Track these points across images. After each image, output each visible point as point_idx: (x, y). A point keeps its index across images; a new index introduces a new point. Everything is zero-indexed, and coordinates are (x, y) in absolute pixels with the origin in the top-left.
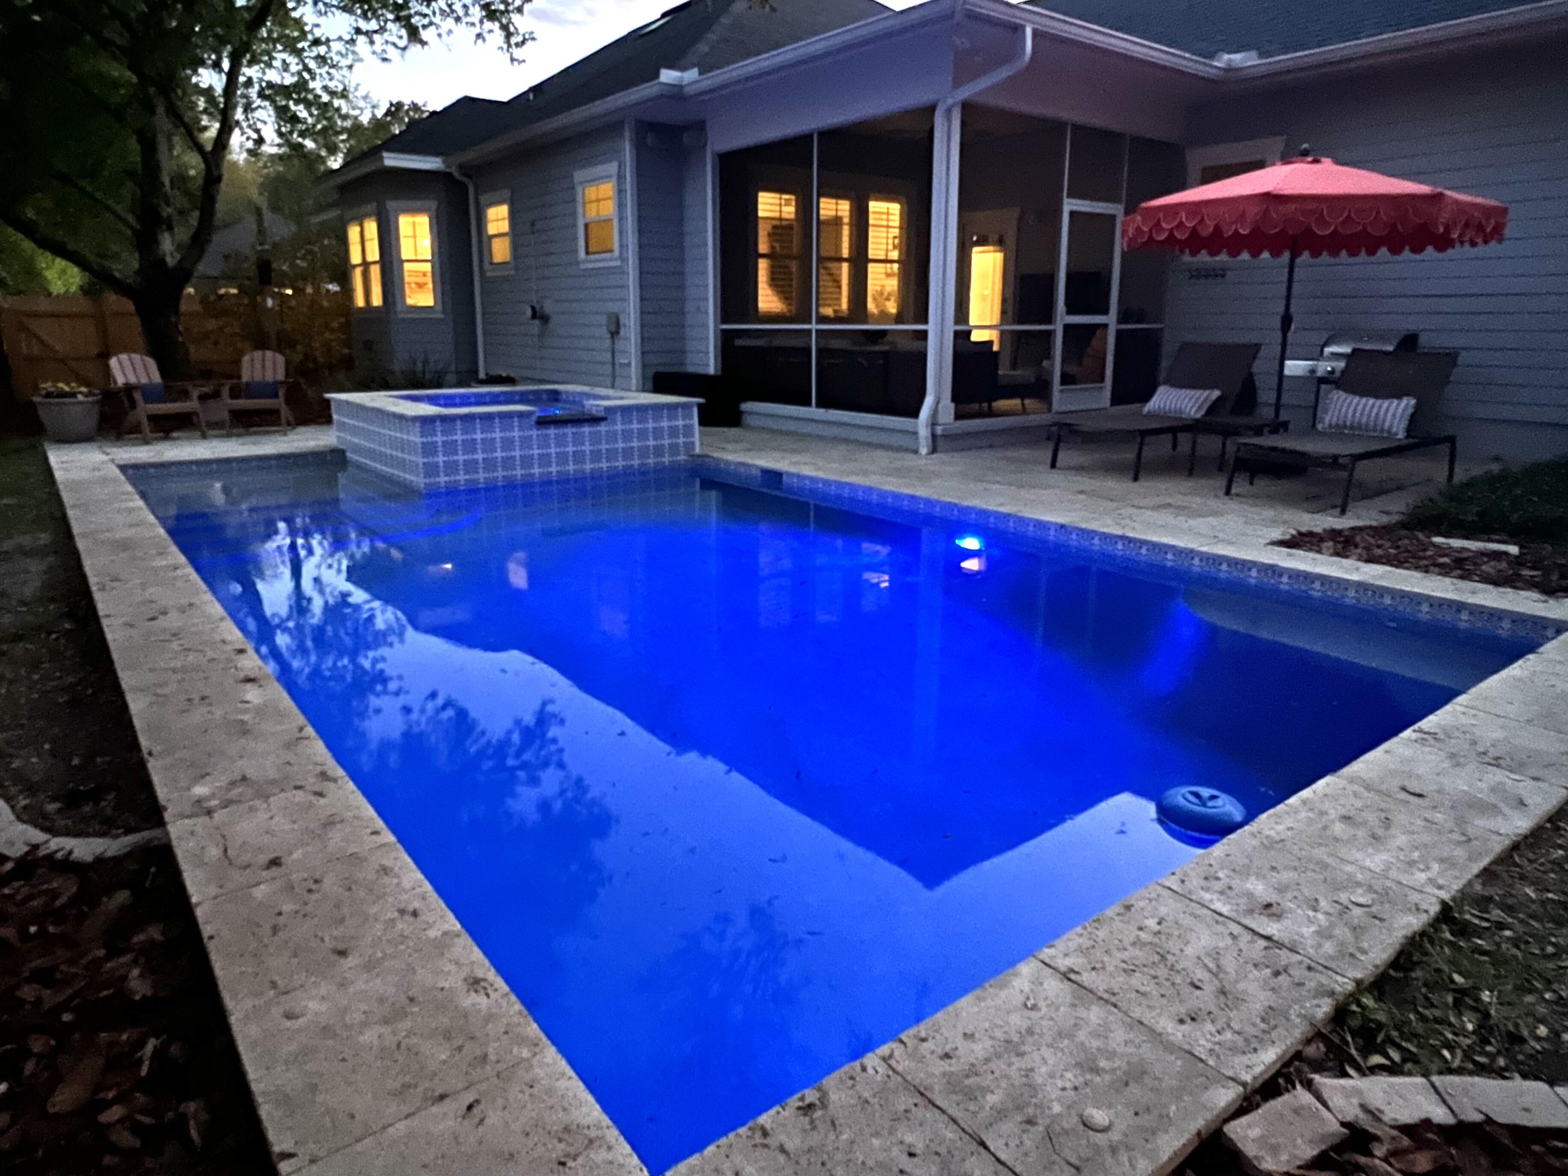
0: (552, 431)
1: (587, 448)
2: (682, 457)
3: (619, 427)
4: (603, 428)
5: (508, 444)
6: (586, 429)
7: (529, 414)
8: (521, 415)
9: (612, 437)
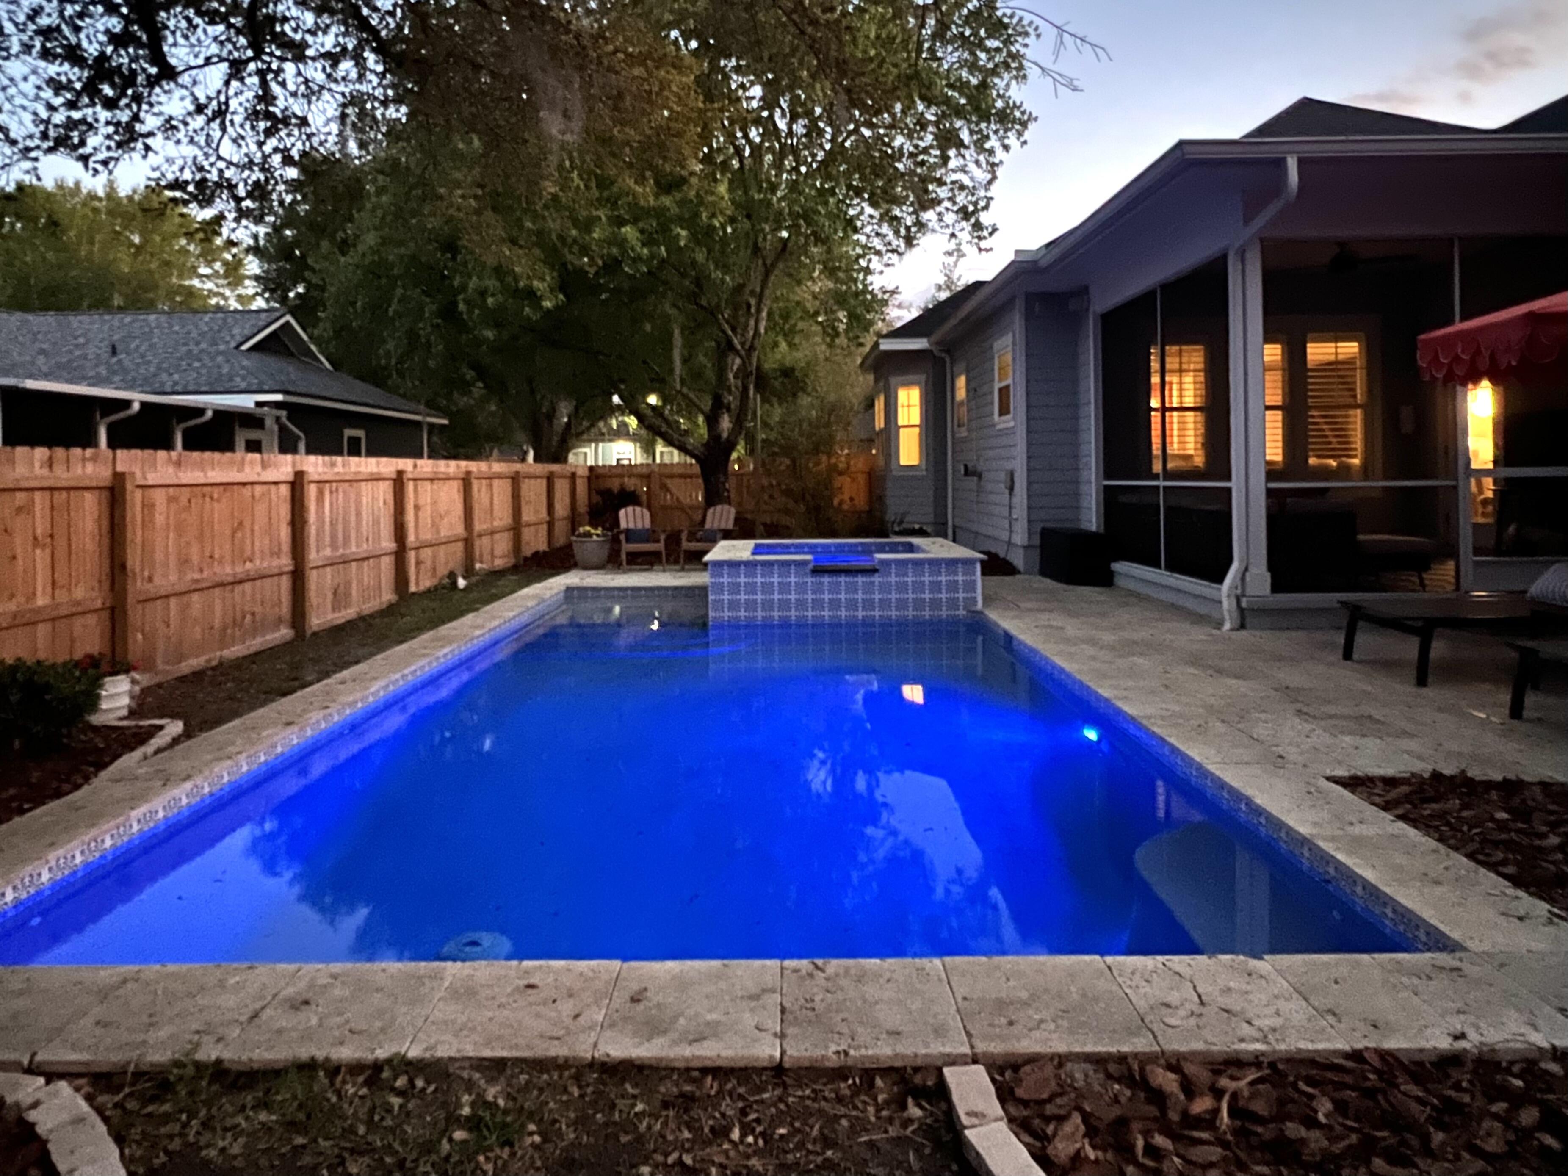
0: (826, 580)
1: (860, 596)
2: (962, 612)
3: (893, 579)
4: (876, 579)
5: (784, 588)
6: (860, 580)
7: (804, 563)
8: (798, 564)
9: (885, 588)
